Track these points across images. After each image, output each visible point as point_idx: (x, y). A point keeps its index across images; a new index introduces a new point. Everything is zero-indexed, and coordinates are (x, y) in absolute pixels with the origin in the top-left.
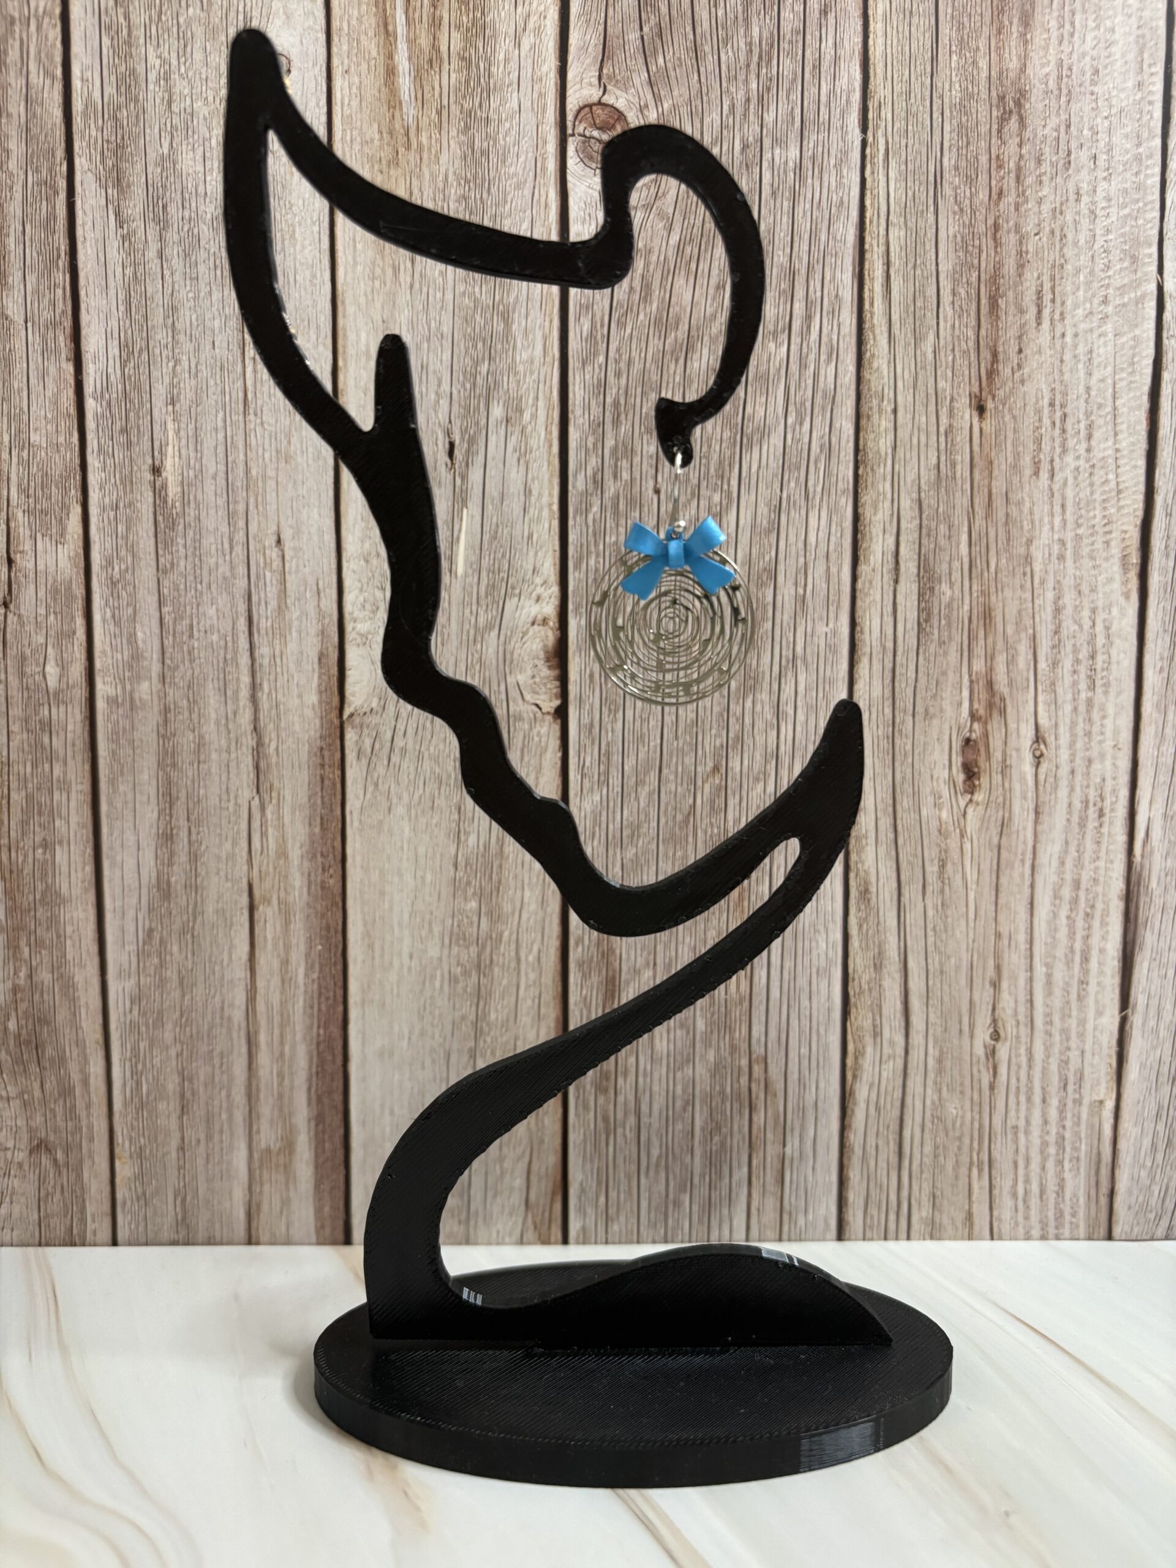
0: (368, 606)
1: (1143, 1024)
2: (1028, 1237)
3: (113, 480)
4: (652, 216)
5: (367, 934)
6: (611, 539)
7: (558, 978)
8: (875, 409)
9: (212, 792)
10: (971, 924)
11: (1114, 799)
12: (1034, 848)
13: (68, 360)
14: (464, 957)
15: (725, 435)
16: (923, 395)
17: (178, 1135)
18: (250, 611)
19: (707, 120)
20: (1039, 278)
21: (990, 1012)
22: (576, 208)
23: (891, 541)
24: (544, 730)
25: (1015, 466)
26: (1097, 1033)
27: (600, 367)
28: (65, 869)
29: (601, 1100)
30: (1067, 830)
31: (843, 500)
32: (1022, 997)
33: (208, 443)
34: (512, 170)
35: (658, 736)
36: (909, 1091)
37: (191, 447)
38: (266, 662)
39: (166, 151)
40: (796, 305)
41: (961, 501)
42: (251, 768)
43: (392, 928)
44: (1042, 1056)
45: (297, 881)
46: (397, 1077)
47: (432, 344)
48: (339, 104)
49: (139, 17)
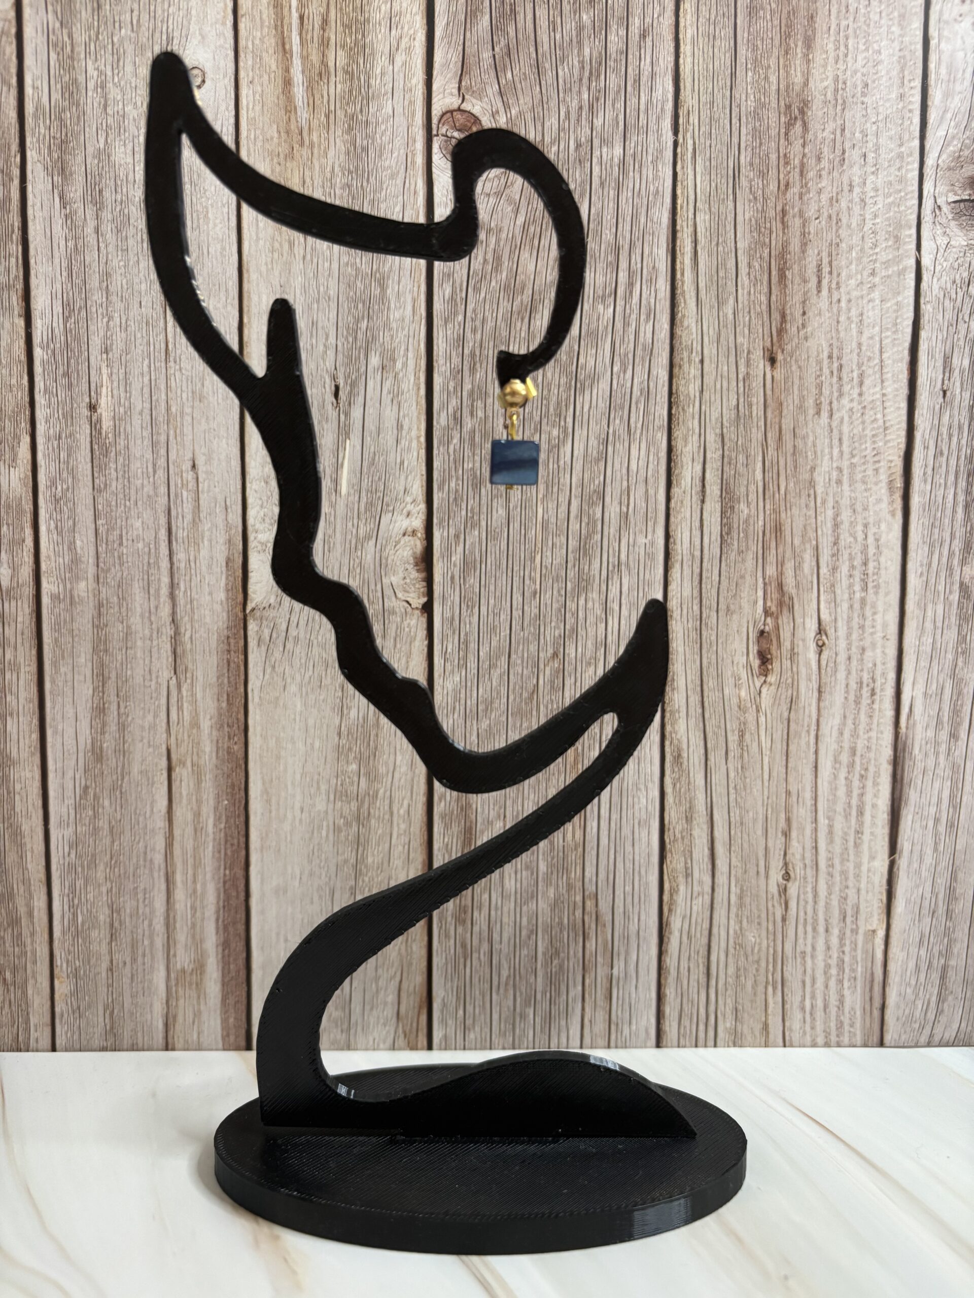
0: (267, 520)
1: (908, 867)
2: (814, 1045)
3: (56, 416)
4: (502, 202)
5: (266, 792)
6: (468, 465)
7: (425, 828)
8: (686, 359)
9: (138, 673)
10: (766, 784)
11: (883, 681)
12: (818, 721)
13: (20, 316)
14: (346, 811)
15: (562, 380)
16: (725, 348)
17: (108, 958)
18: (169, 523)
19: (547, 124)
20: (819, 254)
21: (782, 857)
22: (439, 194)
23: (698, 468)
24: (413, 622)
25: (801, 407)
26: (870, 874)
27: (459, 324)
28: (14, 737)
29: (460, 930)
30: (845, 706)
31: (659, 435)
32: (809, 844)
33: (136, 386)
34: (387, 163)
35: (508, 628)
36: (715, 922)
37: (122, 389)
38: (182, 565)
39: (102, 146)
40: (621, 274)
41: (757, 435)
42: (170, 653)
43: (286, 786)
44: (826, 893)
45: (208, 747)
46: (290, 910)
47: (321, 307)
48: (245, 109)
49: (80, 37)
